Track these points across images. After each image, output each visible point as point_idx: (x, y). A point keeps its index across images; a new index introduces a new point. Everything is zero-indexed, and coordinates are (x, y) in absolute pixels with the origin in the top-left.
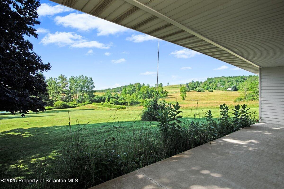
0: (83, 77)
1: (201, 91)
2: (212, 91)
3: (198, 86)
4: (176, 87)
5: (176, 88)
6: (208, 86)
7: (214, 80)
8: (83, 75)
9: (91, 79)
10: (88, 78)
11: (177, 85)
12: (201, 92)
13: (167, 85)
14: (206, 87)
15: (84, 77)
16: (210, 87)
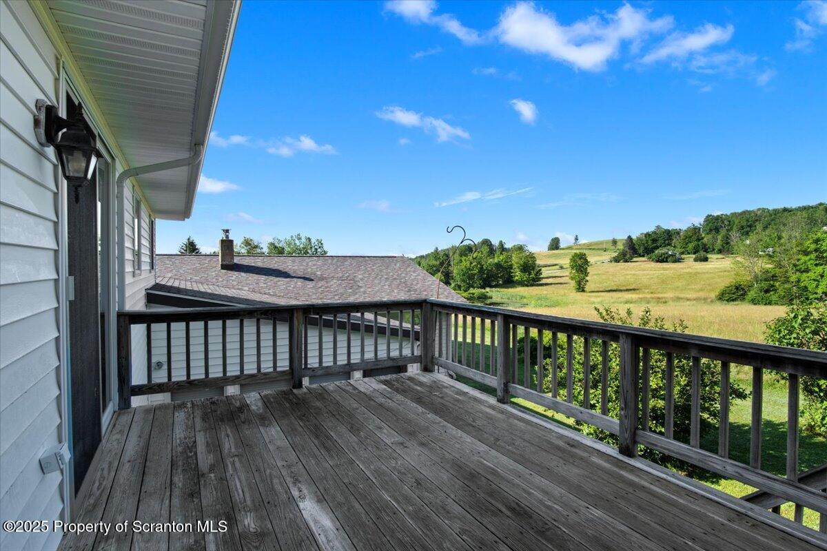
0: (299, 239)
1: (667, 258)
2: (706, 259)
3: (667, 242)
4: (600, 247)
5: (599, 252)
6: (700, 243)
7: (726, 223)
8: (299, 235)
9: (320, 242)
10: (313, 241)
11: (601, 243)
12: (667, 261)
13: (574, 241)
14: (691, 246)
15: (303, 240)
16: (705, 245)
